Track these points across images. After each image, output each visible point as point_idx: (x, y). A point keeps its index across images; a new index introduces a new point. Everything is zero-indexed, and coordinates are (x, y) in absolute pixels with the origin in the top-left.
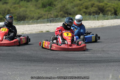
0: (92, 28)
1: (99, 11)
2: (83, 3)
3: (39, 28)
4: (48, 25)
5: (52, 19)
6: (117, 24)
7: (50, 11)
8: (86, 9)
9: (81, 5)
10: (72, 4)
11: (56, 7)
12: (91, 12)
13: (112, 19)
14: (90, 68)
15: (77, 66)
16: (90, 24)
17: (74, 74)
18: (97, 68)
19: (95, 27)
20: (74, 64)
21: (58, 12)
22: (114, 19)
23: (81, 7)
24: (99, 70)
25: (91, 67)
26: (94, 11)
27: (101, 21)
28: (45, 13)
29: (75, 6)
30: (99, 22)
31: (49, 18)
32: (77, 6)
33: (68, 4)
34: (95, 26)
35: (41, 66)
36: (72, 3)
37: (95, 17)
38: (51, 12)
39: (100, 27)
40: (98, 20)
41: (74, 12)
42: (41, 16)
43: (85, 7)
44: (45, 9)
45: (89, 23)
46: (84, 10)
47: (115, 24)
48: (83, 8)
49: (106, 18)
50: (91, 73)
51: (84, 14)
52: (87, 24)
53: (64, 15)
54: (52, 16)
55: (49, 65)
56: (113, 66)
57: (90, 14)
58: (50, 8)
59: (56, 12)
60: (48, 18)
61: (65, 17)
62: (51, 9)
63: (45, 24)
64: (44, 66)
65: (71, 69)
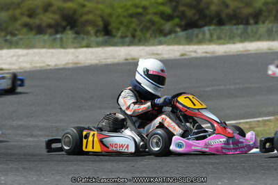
0: (50, 70)
1: (64, 23)
6: (115, 58)
8: (30, 16)
9: (18, 5)
12: (44, 24)
13: (99, 45)
14: (53, 177)
19: (56, 65)
20: (8, 165)
23: (17, 12)
25: (53, 174)
26: (51, 21)
27: (73, 50)
29: (2, 9)
30: (68, 53)
32: (8, 10)
34: (58, 62)
37: (55, 39)
39: (70, 66)
40: (64, 48)
43: (27, 13)
46: (26, 19)
47: (108, 60)
48: (22, 14)
49: (85, 42)
51: (25, 30)
52: (37, 58)
57: (40, 30)
65: (3, 178)
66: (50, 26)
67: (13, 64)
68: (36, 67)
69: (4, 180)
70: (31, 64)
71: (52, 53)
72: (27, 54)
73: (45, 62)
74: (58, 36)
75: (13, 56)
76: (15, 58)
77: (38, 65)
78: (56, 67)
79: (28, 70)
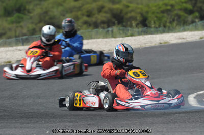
1: (114, 20)
2: (83, 5)
3: (4, 55)
4: (20, 50)
5: (26, 37)
6: (152, 43)
7: (19, 22)
8: (88, 16)
9: (79, 8)
10: (60, 8)
11: (31, 15)
13: (139, 34)
16: (99, 46)
19: (109, 50)
21: (36, 24)
22: (144, 35)
23: (79, 13)
26: (104, 19)
27: (121, 39)
28: (10, 26)
29: (67, 12)
30: (118, 41)
31: (19, 36)
32: (71, 12)
33: (52, 7)
35: (16, 128)
36: (61, 5)
37: (108, 31)
38: (22, 24)
40: (115, 37)
42: (3, 32)
43: (86, 13)
44: (9, 19)
45: (99, 44)
46: (85, 18)
47: (147, 45)
48: (83, 15)
51: (85, 26)
54: (25, 31)
55: (29, 125)
57: (96, 26)
58: (19, 17)
59: (32, 23)
60: (16, 36)
62: (22, 18)
63: (15, 48)
64: (21, 128)
66: (103, 22)
73: (100, 49)
74: (110, 29)
78: (110, 52)
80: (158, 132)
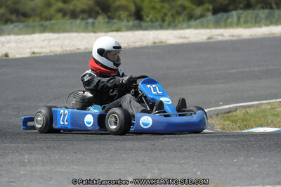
0: (80, 53)
1: (97, 9)
6: (143, 42)
14: (75, 155)
15: (42, 148)
17: (34, 168)
18: (92, 155)
19: (86, 49)
20: (33, 144)
22: (135, 30)
24: (98, 160)
26: (85, 7)
27: (103, 34)
37: (87, 23)
40: (95, 32)
41: (34, 10)
46: (60, 5)
47: (136, 44)
49: (115, 26)
50: (75, 167)
51: (60, 15)
52: (67, 42)
53: (8, 16)
56: (132, 150)
57: (74, 15)
61: (12, 22)
65: (27, 157)
66: (83, 11)
67: (45, 48)
68: (66, 51)
69: (28, 159)
70: (62, 47)
71: (82, 37)
72: (58, 38)
73: (75, 46)
74: (90, 21)
75: (44, 40)
76: (46, 42)
77: (68, 49)
78: (87, 51)
79: (58, 53)
80: (137, 162)
